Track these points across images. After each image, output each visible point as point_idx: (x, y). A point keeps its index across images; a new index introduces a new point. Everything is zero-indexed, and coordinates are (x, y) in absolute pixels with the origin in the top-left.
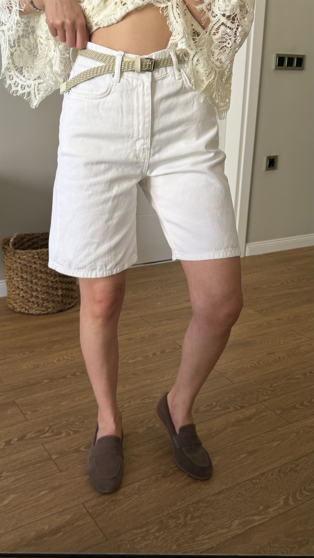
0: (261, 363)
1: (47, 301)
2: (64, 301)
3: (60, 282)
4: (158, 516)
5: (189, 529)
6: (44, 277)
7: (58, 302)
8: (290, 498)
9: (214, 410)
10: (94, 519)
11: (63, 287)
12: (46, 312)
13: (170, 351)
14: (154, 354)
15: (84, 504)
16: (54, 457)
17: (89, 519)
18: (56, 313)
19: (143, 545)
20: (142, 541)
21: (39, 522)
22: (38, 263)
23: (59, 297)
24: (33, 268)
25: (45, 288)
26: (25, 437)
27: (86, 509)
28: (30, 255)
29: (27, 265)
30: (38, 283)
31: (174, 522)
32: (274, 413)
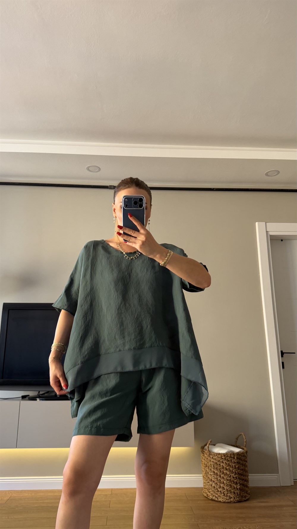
1: (230, 492)
2: (241, 494)
3: (239, 478)
6: (228, 473)
7: (238, 494)
11: (241, 483)
12: (229, 501)
18: (236, 502)
22: (224, 462)
23: (238, 490)
24: (221, 466)
25: (228, 481)
28: (219, 456)
29: (217, 463)
30: (224, 477)
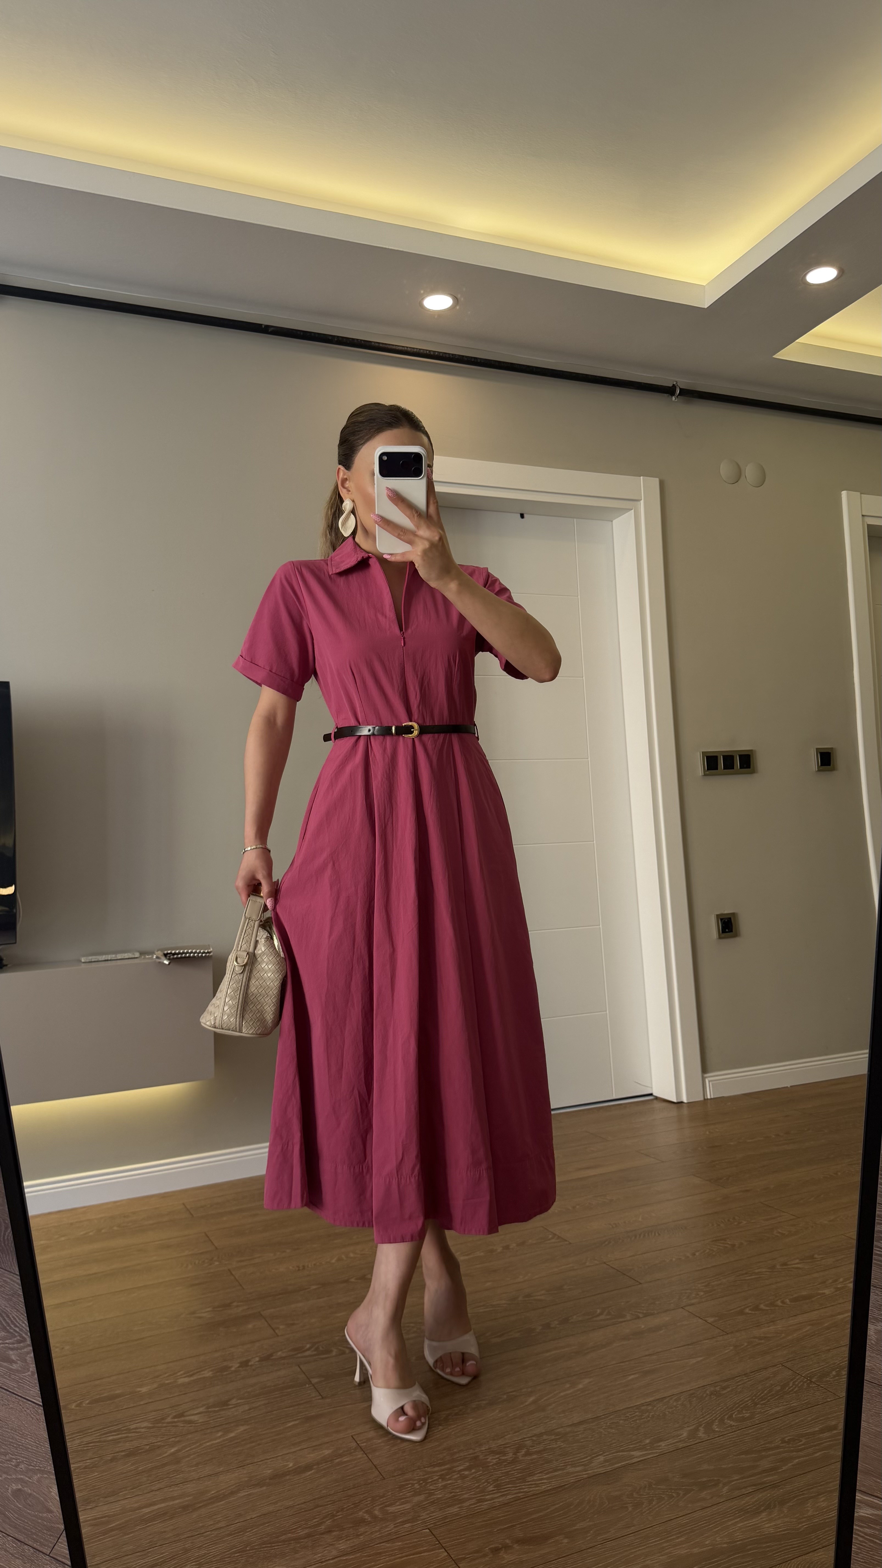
0: (697, 1254)
4: (471, 1451)
5: (518, 1468)
8: (700, 1428)
9: (595, 1319)
10: (366, 1454)
13: (534, 1242)
14: (507, 1247)
15: (353, 1436)
16: (314, 1381)
17: (360, 1454)
19: (440, 1485)
20: (440, 1480)
21: (279, 1458)
26: (272, 1356)
27: (357, 1443)
31: (497, 1458)
32: (704, 1321)
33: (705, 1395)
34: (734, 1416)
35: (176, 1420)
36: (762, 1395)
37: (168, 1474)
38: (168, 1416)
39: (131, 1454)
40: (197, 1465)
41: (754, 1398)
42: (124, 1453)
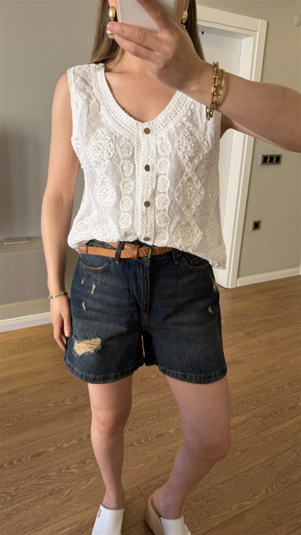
8: (269, 488)
15: (139, 487)
17: (142, 499)
31: (196, 504)
32: (258, 420)
33: (267, 467)
34: (280, 481)
35: (66, 471)
36: (288, 468)
37: (68, 507)
38: (63, 469)
39: (51, 493)
40: (79, 502)
41: (285, 469)
42: (48, 493)
